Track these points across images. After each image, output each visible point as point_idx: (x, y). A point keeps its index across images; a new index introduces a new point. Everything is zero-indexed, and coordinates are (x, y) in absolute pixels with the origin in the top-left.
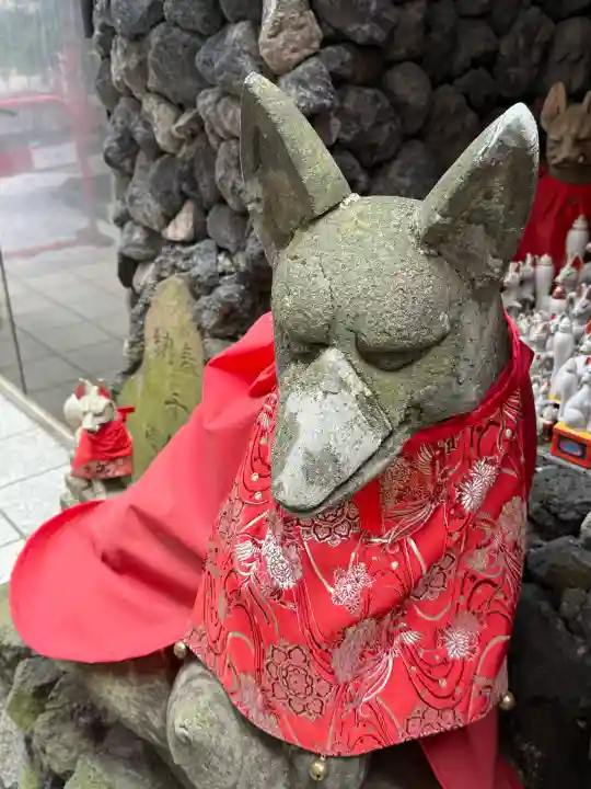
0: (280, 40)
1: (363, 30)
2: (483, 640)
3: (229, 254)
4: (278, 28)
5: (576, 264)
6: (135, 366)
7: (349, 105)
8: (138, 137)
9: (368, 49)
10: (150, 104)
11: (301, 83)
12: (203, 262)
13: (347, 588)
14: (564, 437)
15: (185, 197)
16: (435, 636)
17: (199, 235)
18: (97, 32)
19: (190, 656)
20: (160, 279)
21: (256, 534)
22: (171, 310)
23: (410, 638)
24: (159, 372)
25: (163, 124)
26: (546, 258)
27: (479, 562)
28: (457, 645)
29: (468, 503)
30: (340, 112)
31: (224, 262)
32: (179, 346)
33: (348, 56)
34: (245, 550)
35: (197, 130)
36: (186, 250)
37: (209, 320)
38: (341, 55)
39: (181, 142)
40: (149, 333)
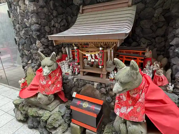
0: (38, 45)
1: (46, 44)
2: (60, 85)
3: (35, 64)
4: (38, 44)
5: (66, 61)
6: (26, 77)
7: (45, 50)
8: (24, 54)
9: (46, 46)
10: (25, 51)
11: (41, 49)
12: (33, 65)
13: (50, 83)
14: (67, 73)
15: (30, 59)
16: (57, 86)
17: (32, 62)
18: (17, 44)
19: (39, 93)
20: (28, 67)
21: (43, 81)
22: (30, 70)
23: (55, 86)
24: (29, 77)
25: (27, 53)
26: (64, 60)
27: (59, 80)
28: (58, 86)
29: (57, 76)
30: (45, 51)
31: (35, 65)
32: (31, 73)
33: (45, 46)
34: (42, 82)
35: (31, 53)
36: (31, 64)
37: (34, 70)
38: (44, 46)
39: (29, 54)
40: (27, 73)
